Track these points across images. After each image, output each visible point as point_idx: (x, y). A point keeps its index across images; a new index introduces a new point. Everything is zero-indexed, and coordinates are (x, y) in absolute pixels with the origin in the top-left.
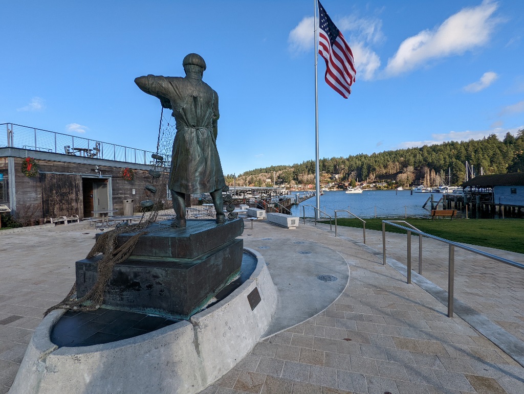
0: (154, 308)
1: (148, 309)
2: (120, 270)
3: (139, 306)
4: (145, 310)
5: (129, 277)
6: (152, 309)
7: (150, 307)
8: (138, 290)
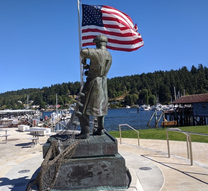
0: (103, 186)
1: (99, 187)
2: (78, 166)
3: (92, 187)
4: (96, 188)
5: (85, 169)
6: (102, 187)
7: (100, 186)
8: (91, 177)
